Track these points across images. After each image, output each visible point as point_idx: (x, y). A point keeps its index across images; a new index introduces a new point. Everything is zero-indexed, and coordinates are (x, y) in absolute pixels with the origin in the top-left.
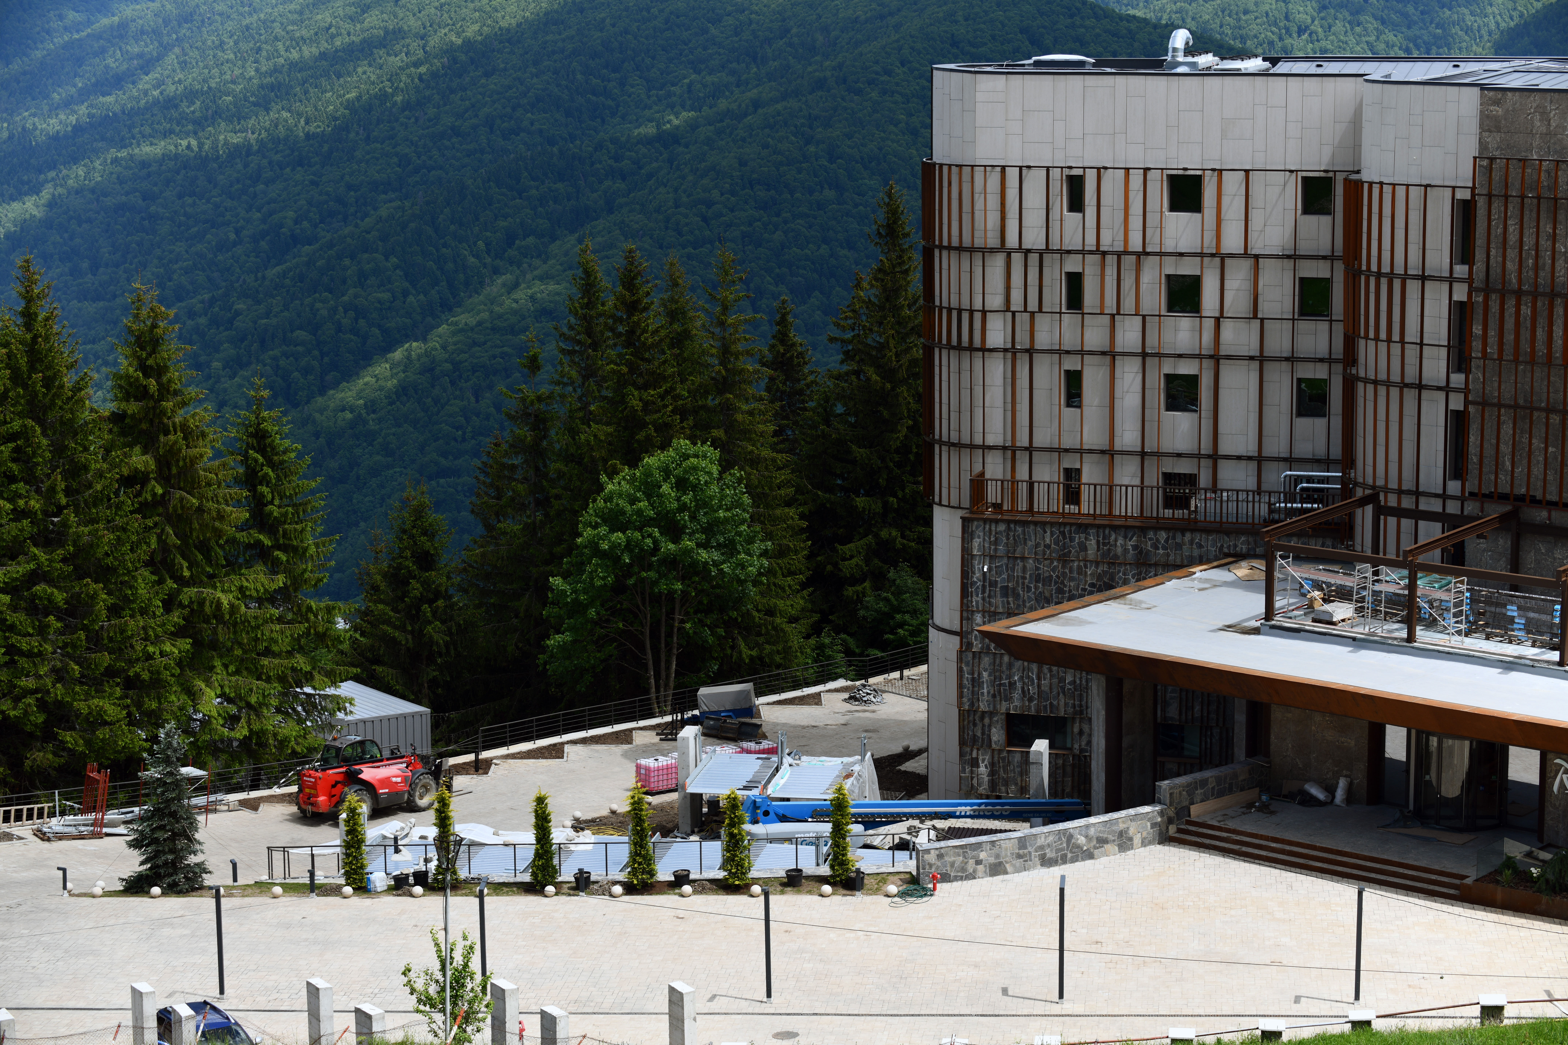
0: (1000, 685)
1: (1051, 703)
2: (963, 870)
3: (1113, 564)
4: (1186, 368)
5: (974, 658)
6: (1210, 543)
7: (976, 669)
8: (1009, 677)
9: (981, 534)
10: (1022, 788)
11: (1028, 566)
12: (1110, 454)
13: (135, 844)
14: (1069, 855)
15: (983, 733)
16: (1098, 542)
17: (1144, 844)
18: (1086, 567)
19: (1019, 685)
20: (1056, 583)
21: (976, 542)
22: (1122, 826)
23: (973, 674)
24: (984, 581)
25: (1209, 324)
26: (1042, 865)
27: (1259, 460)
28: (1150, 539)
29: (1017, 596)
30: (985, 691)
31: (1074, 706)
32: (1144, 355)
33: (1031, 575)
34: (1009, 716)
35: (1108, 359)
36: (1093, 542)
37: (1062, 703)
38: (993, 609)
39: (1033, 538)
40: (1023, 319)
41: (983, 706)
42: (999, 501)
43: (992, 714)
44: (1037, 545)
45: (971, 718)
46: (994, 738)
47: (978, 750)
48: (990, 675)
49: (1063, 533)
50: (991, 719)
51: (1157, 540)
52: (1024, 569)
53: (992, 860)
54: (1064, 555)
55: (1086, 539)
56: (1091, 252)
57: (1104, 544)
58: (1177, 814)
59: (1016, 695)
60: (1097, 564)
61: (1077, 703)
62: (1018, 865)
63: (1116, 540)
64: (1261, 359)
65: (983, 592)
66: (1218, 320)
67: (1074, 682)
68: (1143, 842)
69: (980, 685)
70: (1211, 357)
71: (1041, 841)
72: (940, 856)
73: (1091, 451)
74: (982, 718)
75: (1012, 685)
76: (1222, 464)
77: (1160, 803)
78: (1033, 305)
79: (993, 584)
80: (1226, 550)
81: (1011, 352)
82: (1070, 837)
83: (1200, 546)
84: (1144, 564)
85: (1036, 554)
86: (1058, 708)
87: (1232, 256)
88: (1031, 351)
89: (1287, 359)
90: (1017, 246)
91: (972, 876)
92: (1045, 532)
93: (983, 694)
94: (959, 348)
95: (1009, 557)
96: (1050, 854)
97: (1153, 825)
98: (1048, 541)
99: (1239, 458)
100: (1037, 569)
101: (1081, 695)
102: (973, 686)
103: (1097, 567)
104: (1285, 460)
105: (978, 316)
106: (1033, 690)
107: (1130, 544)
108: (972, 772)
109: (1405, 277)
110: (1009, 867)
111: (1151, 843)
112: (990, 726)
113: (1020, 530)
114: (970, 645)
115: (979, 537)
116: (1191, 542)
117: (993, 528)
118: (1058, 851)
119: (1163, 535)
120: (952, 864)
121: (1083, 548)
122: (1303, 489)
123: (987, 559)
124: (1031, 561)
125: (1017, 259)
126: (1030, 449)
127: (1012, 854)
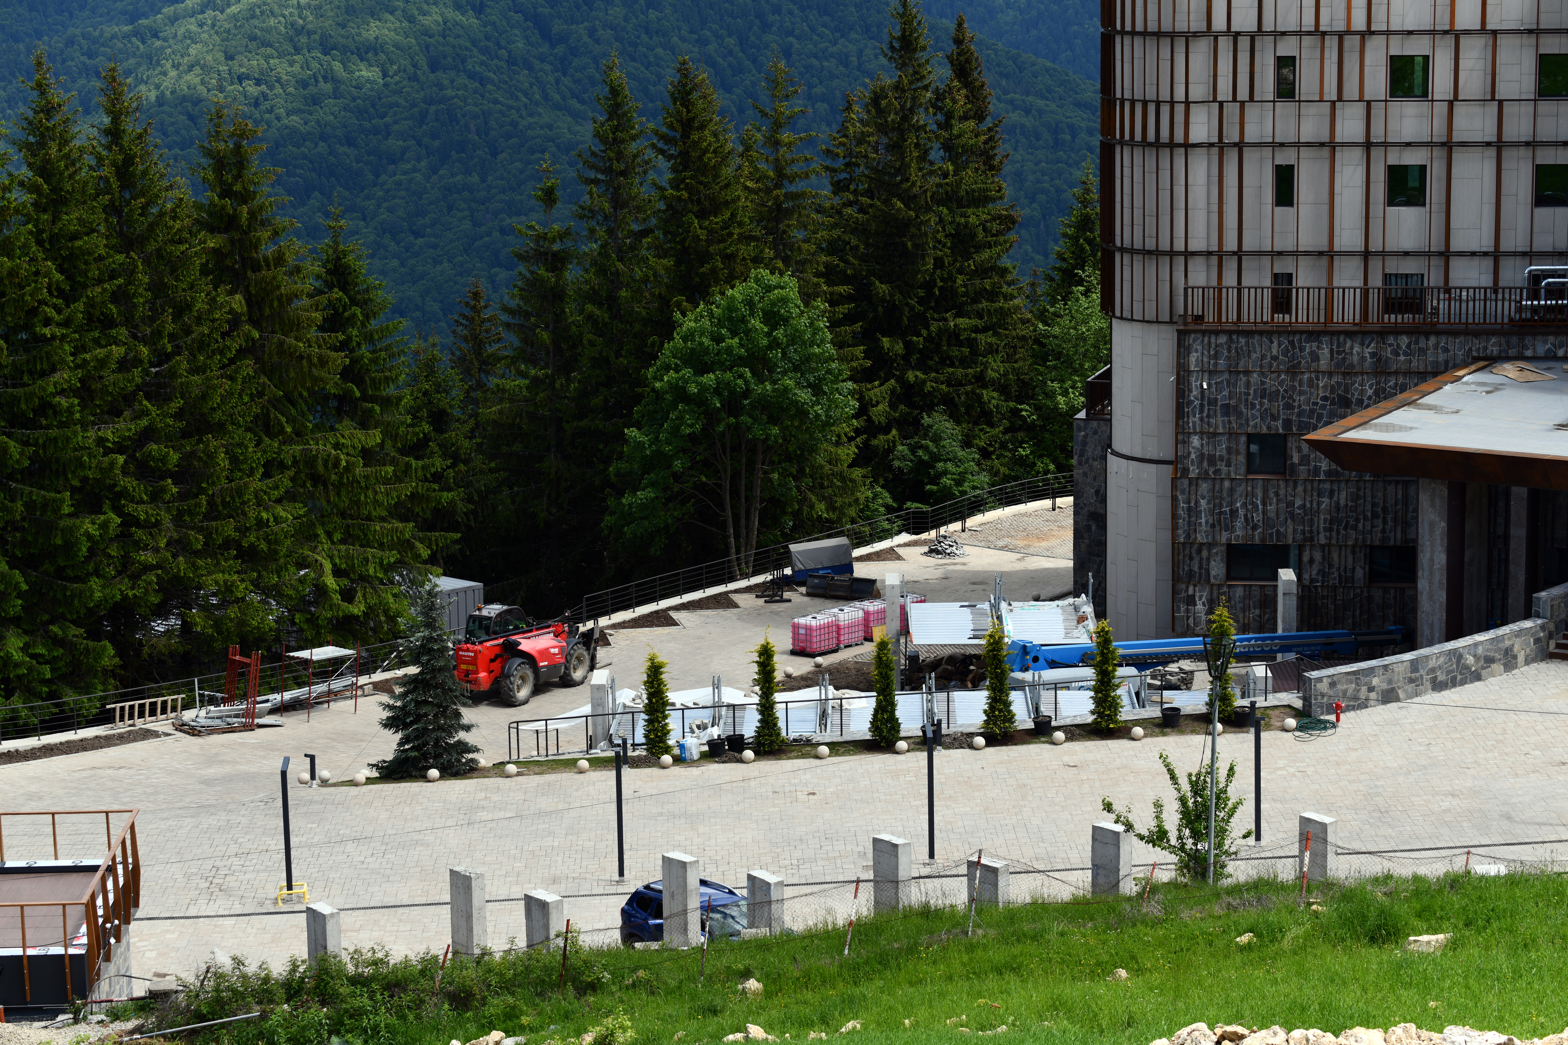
0: (1221, 513)
1: (1278, 531)
2: (1355, 698)
3: (1348, 373)
4: (1412, 158)
5: (1190, 485)
6: (1458, 347)
7: (1193, 497)
8: (1231, 503)
9: (1199, 348)
10: (1244, 624)
11: (1252, 380)
12: (1329, 255)
13: (389, 724)
14: (1459, 677)
15: (1200, 568)
16: (1332, 351)
17: (1527, 662)
18: (1318, 379)
19: (1241, 512)
20: (1283, 398)
21: (1193, 358)
22: (1508, 643)
23: (1189, 503)
24: (1202, 399)
25: (1441, 109)
26: (1433, 690)
27: (1496, 255)
28: (1390, 345)
29: (1239, 414)
30: (1203, 521)
31: (1303, 532)
32: (1368, 145)
33: (1255, 391)
34: (1229, 546)
35: (1326, 152)
36: (1326, 351)
37: (1290, 529)
38: (1211, 430)
39: (1258, 349)
40: (1232, 110)
41: (1201, 538)
42: (1200, 313)
43: (1210, 546)
44: (1263, 357)
45: (1187, 552)
46: (1213, 573)
47: (1195, 586)
48: (1208, 503)
49: (1292, 343)
50: (1209, 551)
51: (1398, 345)
52: (1248, 384)
53: (1385, 686)
54: (1294, 367)
55: (1318, 348)
56: (1309, 33)
57: (1339, 353)
58: (1556, 627)
59: (1239, 523)
60: (1330, 374)
61: (1307, 528)
62: (1410, 690)
63: (1352, 348)
64: (1499, 145)
65: (1201, 412)
66: (1451, 103)
67: (1304, 506)
68: (1526, 660)
69: (1198, 514)
70: (1443, 144)
71: (1432, 663)
72: (1333, 685)
73: (1307, 253)
74: (1199, 551)
75: (1234, 513)
76: (1454, 262)
77: (1538, 616)
78: (1243, 94)
79: (1213, 402)
80: (1475, 354)
81: (1220, 146)
82: (1460, 657)
83: (1446, 350)
84: (1382, 373)
85: (1261, 366)
86: (1285, 537)
87: (1467, 32)
88: (1240, 146)
89: (1527, 144)
90: (1225, 29)
91: (1364, 705)
92: (1272, 342)
93: (1200, 524)
94: (1157, 145)
95: (1230, 372)
96: (1441, 677)
97: (1537, 641)
98: (1275, 352)
99: (1473, 254)
100: (1263, 383)
101: (1311, 520)
102: (1190, 517)
103: (1330, 378)
104: (1524, 254)
105: (1180, 109)
106: (1257, 517)
107: (1367, 351)
108: (1187, 611)
110: (1401, 694)
111: (1534, 660)
112: (1208, 559)
113: (1242, 341)
114: (1186, 471)
115: (1197, 351)
116: (1436, 346)
117: (1213, 340)
118: (1449, 672)
119: (1404, 340)
120: (1345, 692)
121: (1315, 358)
122: (1549, 284)
123: (1206, 375)
124: (1255, 375)
125: (1224, 44)
126: (1239, 254)
127: (1404, 678)
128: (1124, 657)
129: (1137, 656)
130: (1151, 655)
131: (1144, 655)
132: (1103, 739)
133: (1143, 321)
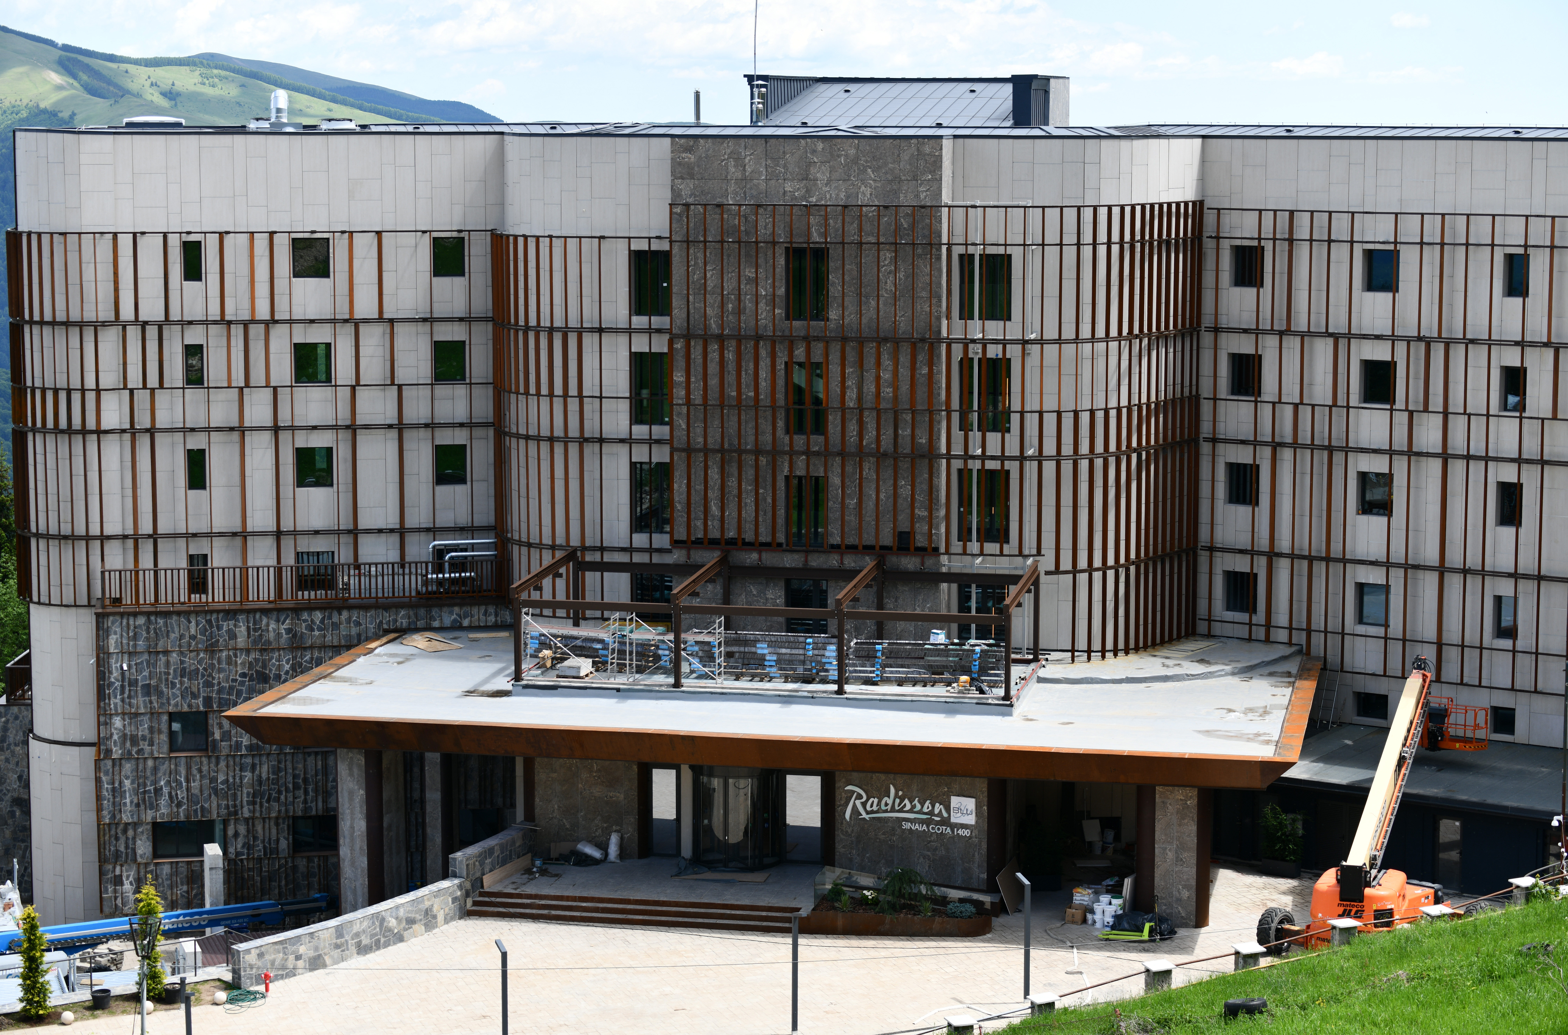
0: (145, 792)
1: (202, 807)
2: (284, 968)
3: (265, 650)
4: (319, 440)
5: (114, 766)
6: (369, 621)
7: (117, 777)
8: (155, 782)
9: (118, 630)
10: (172, 901)
11: (171, 660)
12: (242, 535)
14: (382, 940)
15: (127, 847)
16: (248, 628)
17: (446, 922)
18: (236, 656)
19: (165, 790)
20: (203, 676)
21: (113, 640)
22: (427, 904)
23: (113, 783)
24: (123, 680)
25: (344, 394)
26: (358, 954)
27: (402, 532)
28: (305, 621)
29: (160, 694)
30: (128, 801)
31: (227, 807)
32: (276, 429)
33: (175, 671)
34: (155, 825)
35: (236, 436)
36: (243, 629)
37: (214, 805)
38: (133, 710)
39: (176, 629)
40: (143, 397)
41: (126, 818)
42: (118, 596)
43: (135, 825)
44: (182, 637)
45: (113, 832)
46: (139, 852)
47: (122, 866)
48: (132, 783)
49: (209, 622)
50: (135, 831)
51: (312, 621)
52: (168, 664)
53: (312, 954)
54: (212, 645)
55: (235, 626)
56: (215, 322)
57: (255, 630)
58: (472, 885)
59: (163, 801)
60: (248, 651)
61: (231, 803)
62: (336, 956)
63: (268, 625)
64: (400, 427)
65: (122, 693)
66: (353, 388)
67: (227, 781)
68: (445, 919)
69: (123, 794)
70: (347, 427)
71: (356, 928)
72: (261, 955)
73: (221, 534)
74: (125, 831)
75: (158, 791)
76: (363, 539)
77: (455, 876)
78: (153, 380)
79: (133, 683)
80: (385, 626)
81: (132, 432)
82: (383, 920)
83: (358, 624)
84: (298, 648)
85: (180, 646)
86: (210, 812)
87: (366, 321)
88: (152, 431)
89: (426, 426)
90: (132, 318)
91: (292, 973)
92: (190, 622)
93: (125, 804)
94: (70, 431)
95: (150, 653)
96: (366, 941)
97: (454, 900)
98: (193, 631)
99: (380, 531)
100: (182, 662)
101: (235, 795)
102: (114, 797)
103: (248, 654)
104: (428, 530)
105: (91, 397)
106: (181, 794)
107: (283, 628)
108: (115, 891)
109: (580, 332)
110: (328, 960)
111: (453, 919)
112: (134, 838)
113: (161, 621)
114: (108, 752)
115: (115, 633)
116: (349, 620)
117: (131, 622)
118: (372, 936)
119: (318, 616)
120: (273, 962)
121: (233, 636)
122: (452, 558)
123: (126, 657)
124: (174, 655)
125: (133, 333)
126: (154, 537)
127: (330, 944)
128: (52, 942)
129: (66, 940)
130: (79, 939)
131: (72, 939)
132: (32, 1026)
133: (61, 605)
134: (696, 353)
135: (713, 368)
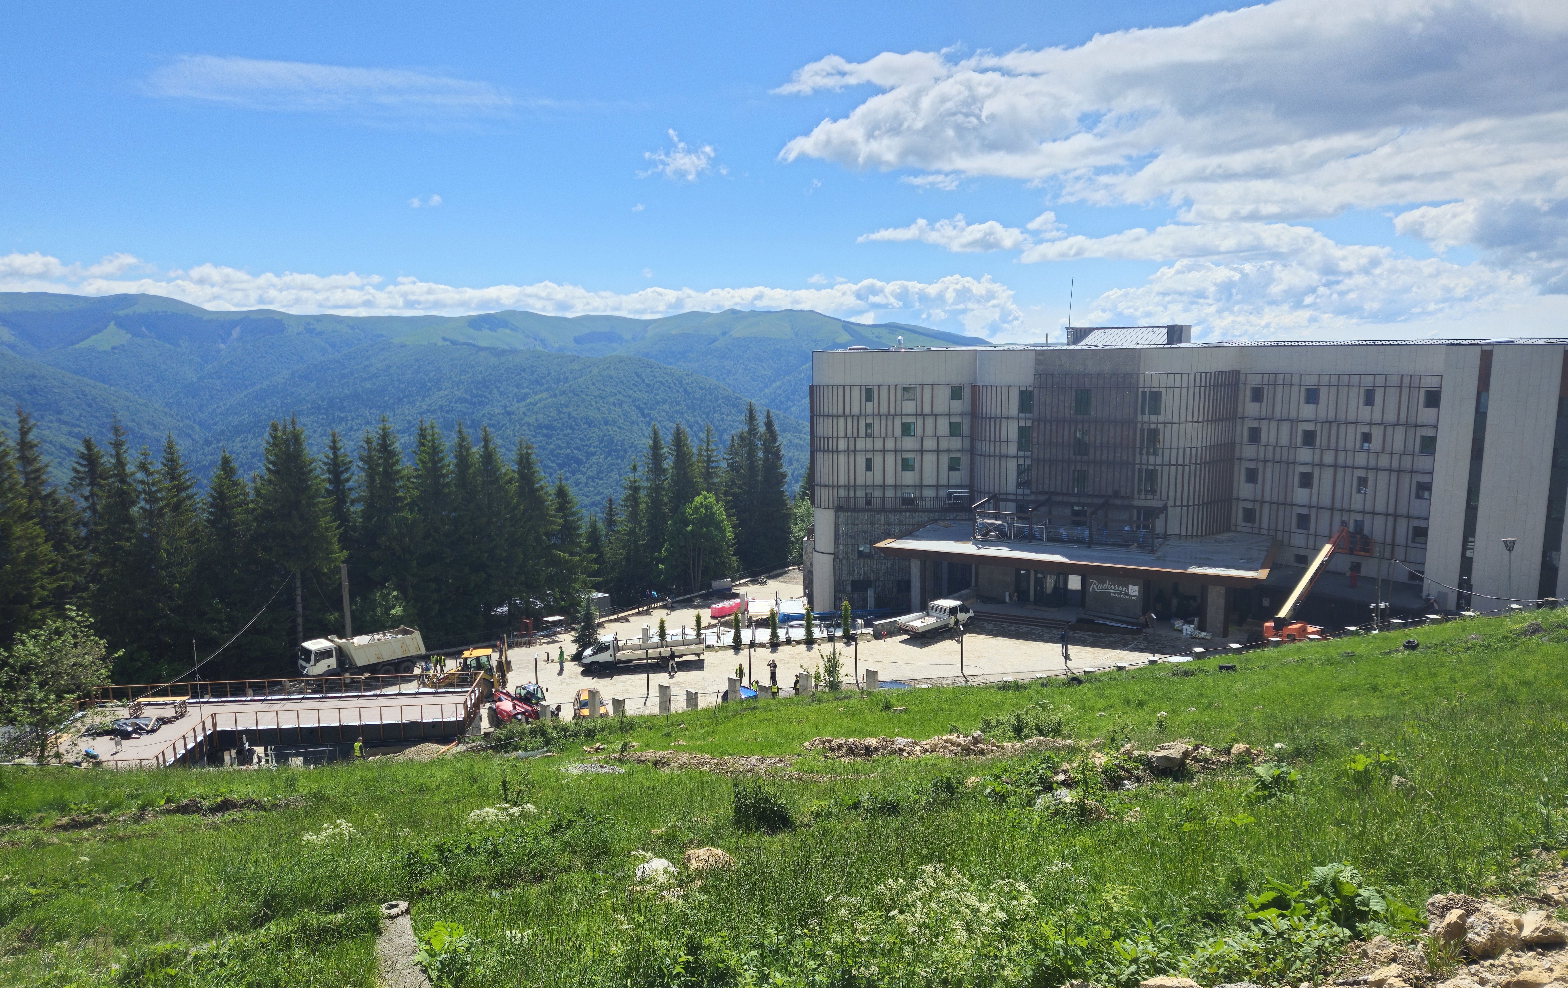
0: (850, 570)
1: (868, 576)
2: (890, 630)
3: (890, 525)
4: (910, 455)
5: (840, 561)
6: (925, 516)
7: (841, 565)
8: (853, 568)
10: (858, 607)
11: (859, 527)
12: (884, 487)
15: (844, 588)
16: (885, 516)
18: (880, 527)
19: (856, 570)
20: (869, 533)
21: (840, 519)
23: (839, 567)
24: (843, 533)
25: (919, 439)
27: (937, 487)
29: (855, 538)
31: (876, 577)
32: (896, 451)
33: (860, 531)
34: (853, 581)
35: (882, 453)
36: (883, 517)
37: (872, 576)
38: (846, 543)
39: (861, 516)
40: (852, 441)
41: (843, 578)
42: (843, 504)
43: (846, 580)
44: (863, 518)
45: (839, 582)
46: (848, 590)
47: (842, 594)
48: (846, 567)
49: (872, 514)
50: (846, 582)
51: (906, 516)
54: (873, 521)
55: (880, 515)
56: (876, 415)
57: (887, 517)
59: (855, 574)
60: (882, 525)
61: (877, 575)
63: (891, 515)
64: (938, 451)
65: (843, 537)
66: (922, 438)
67: (876, 568)
69: (842, 571)
70: (920, 451)
72: (882, 626)
73: (876, 486)
74: (843, 582)
75: (854, 570)
76: (924, 489)
78: (855, 435)
79: (846, 534)
80: (931, 518)
81: (848, 451)
83: (921, 517)
84: (901, 525)
86: (870, 578)
87: (927, 415)
88: (855, 451)
89: (947, 450)
90: (849, 413)
92: (865, 514)
93: (843, 573)
94: (828, 451)
95: (852, 523)
98: (866, 517)
99: (930, 486)
100: (862, 528)
101: (879, 573)
102: (840, 571)
104: (946, 486)
105: (835, 439)
106: (861, 572)
107: (896, 518)
108: (839, 603)
109: (1001, 419)
112: (846, 585)
113: (856, 513)
114: (838, 556)
115: (841, 517)
116: (918, 516)
117: (846, 513)
119: (908, 514)
121: (879, 520)
122: (954, 496)
123: (844, 525)
124: (860, 524)
125: (849, 418)
126: (855, 486)
128: (816, 617)
129: (820, 616)
132: (808, 644)
133: (824, 507)
134: (1042, 427)
135: (1048, 432)
